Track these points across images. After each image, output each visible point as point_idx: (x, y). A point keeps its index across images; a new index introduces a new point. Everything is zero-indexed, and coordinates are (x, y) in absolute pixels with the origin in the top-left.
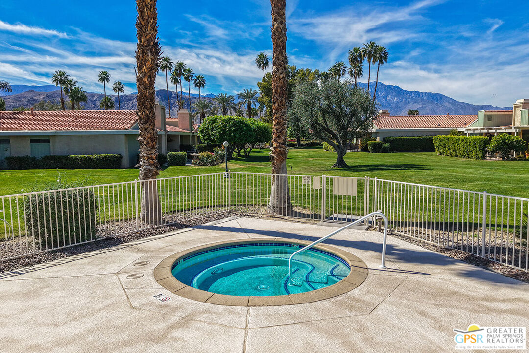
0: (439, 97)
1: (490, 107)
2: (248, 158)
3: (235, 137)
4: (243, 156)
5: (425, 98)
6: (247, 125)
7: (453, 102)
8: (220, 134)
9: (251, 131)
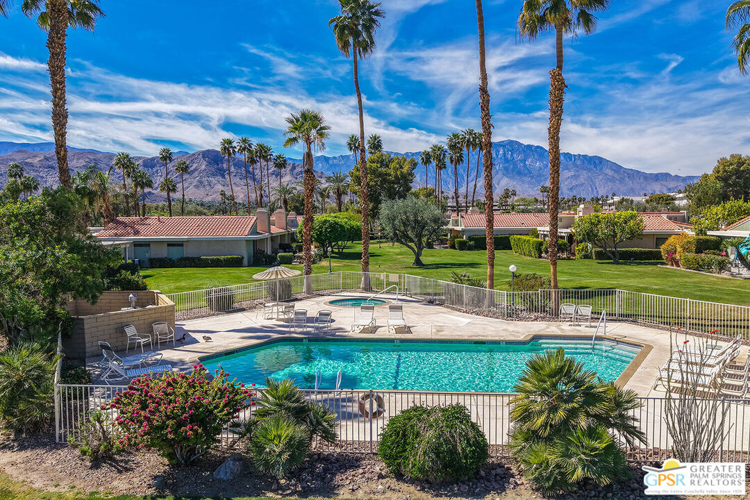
0: (597, 162)
1: (667, 175)
2: (343, 256)
3: (330, 237)
4: (336, 253)
5: (578, 162)
6: (342, 226)
7: (617, 168)
8: (317, 234)
9: (345, 231)
